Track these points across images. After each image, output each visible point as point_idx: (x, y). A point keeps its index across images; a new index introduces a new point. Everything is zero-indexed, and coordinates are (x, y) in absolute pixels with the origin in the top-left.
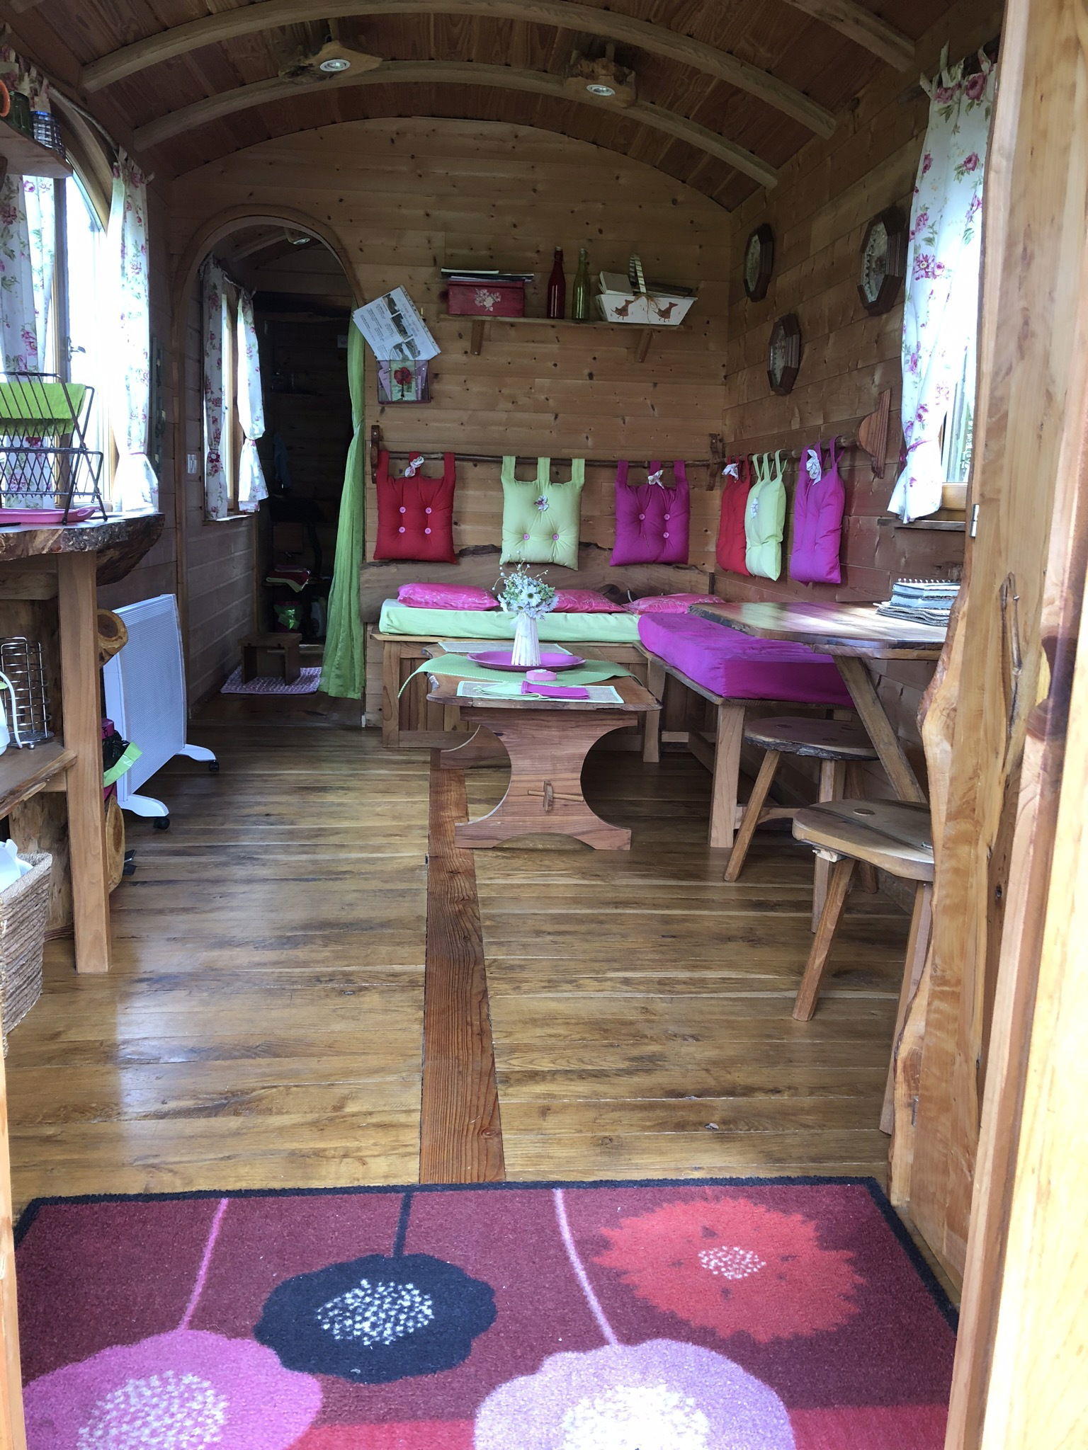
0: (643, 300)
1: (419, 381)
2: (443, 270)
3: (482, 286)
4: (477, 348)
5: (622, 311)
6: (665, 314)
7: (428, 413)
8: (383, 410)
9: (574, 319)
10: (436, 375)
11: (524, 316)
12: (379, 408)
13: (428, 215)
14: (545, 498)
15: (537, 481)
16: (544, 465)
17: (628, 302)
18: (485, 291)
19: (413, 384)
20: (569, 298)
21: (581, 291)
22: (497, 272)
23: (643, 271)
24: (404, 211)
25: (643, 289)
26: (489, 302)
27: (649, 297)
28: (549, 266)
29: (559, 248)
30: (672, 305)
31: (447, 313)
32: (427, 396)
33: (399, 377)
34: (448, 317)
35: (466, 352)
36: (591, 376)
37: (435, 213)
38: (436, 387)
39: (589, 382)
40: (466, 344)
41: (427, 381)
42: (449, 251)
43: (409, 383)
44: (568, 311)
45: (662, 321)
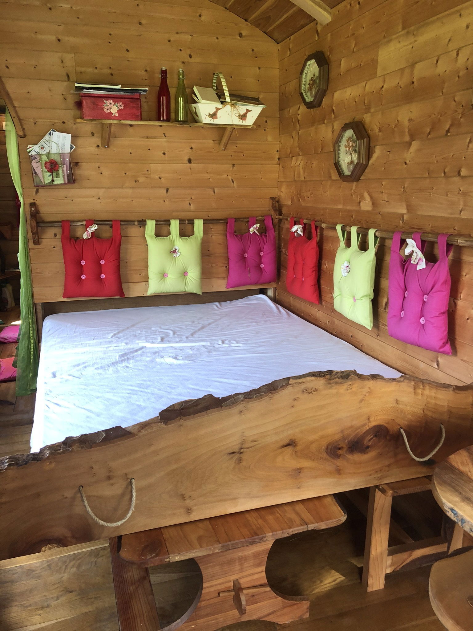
0: (228, 107)
1: (65, 169)
2: (77, 85)
3: (108, 97)
4: (107, 142)
5: (213, 116)
6: (243, 117)
7: (74, 191)
8: (37, 191)
9: (177, 120)
10: (77, 164)
11: (141, 120)
12: (35, 190)
13: (59, 40)
14: (177, 248)
15: (171, 236)
16: (175, 225)
17: (218, 109)
18: (111, 101)
19: (61, 171)
20: (173, 105)
21: (181, 100)
22: (119, 87)
23: (228, 86)
24: (39, 37)
25: (228, 99)
26: (114, 110)
27: (233, 105)
28: (158, 82)
29: (164, 69)
30: (248, 111)
31: (82, 118)
32: (72, 179)
33: (49, 167)
34: (82, 121)
35: (98, 146)
36: (190, 161)
37: (65, 39)
38: (78, 172)
39: (189, 165)
40: (97, 140)
41: (70, 168)
42: (79, 69)
43: (57, 171)
44: (173, 115)
45: (241, 122)
